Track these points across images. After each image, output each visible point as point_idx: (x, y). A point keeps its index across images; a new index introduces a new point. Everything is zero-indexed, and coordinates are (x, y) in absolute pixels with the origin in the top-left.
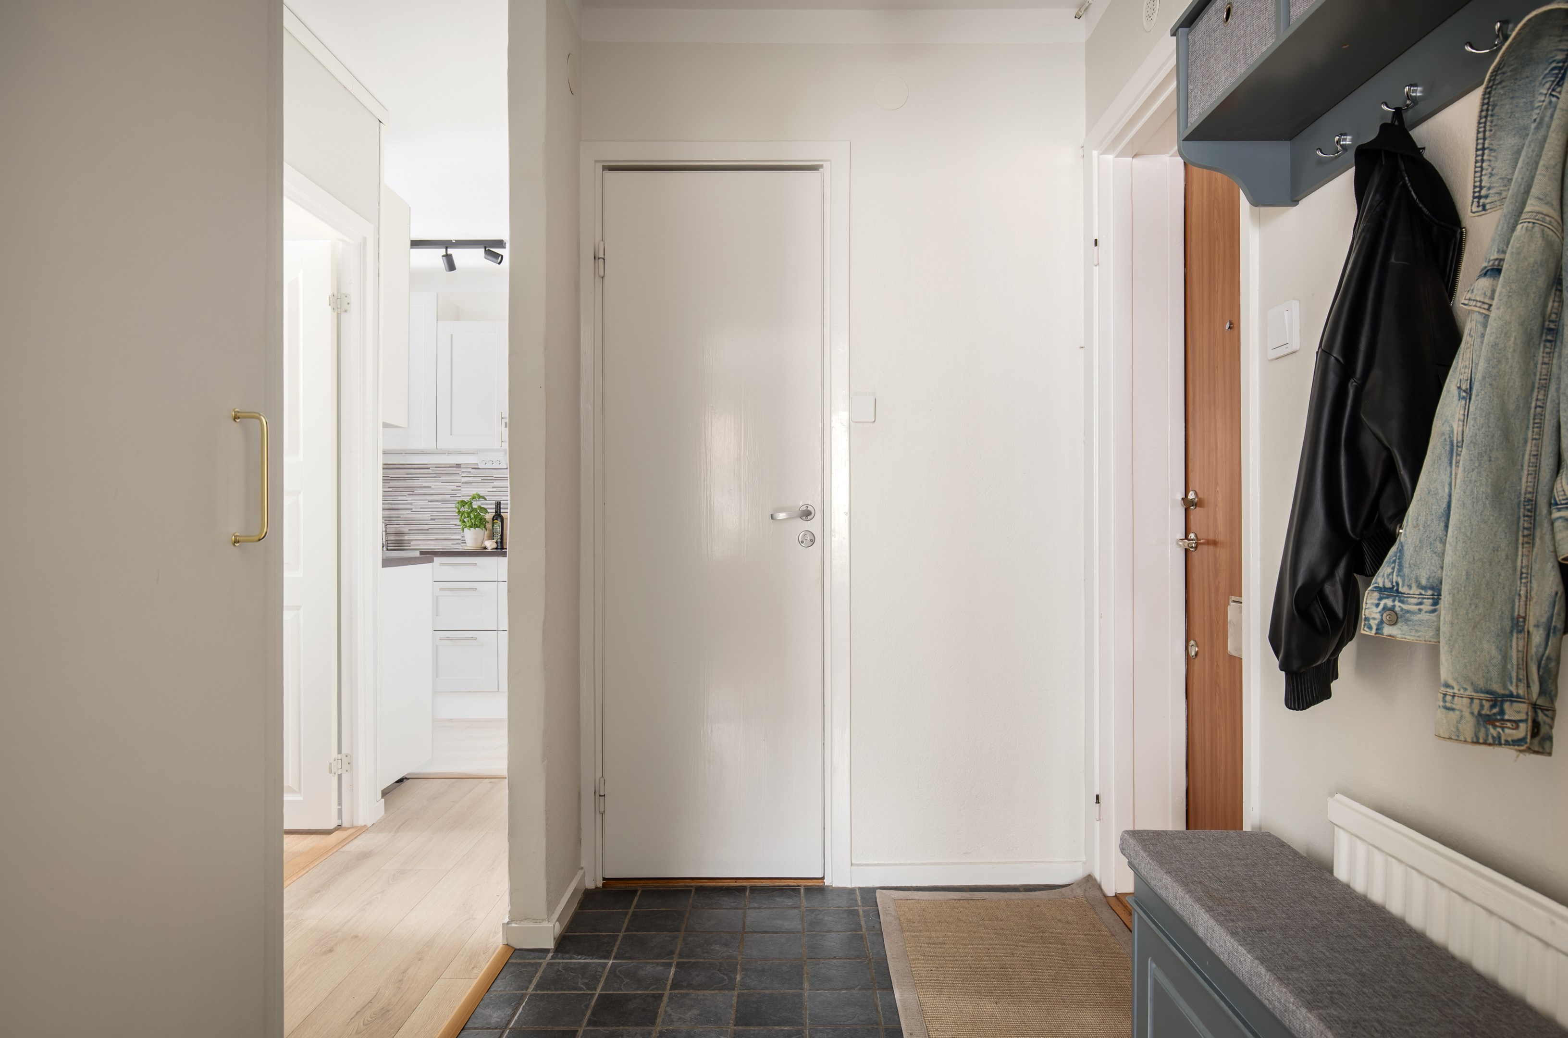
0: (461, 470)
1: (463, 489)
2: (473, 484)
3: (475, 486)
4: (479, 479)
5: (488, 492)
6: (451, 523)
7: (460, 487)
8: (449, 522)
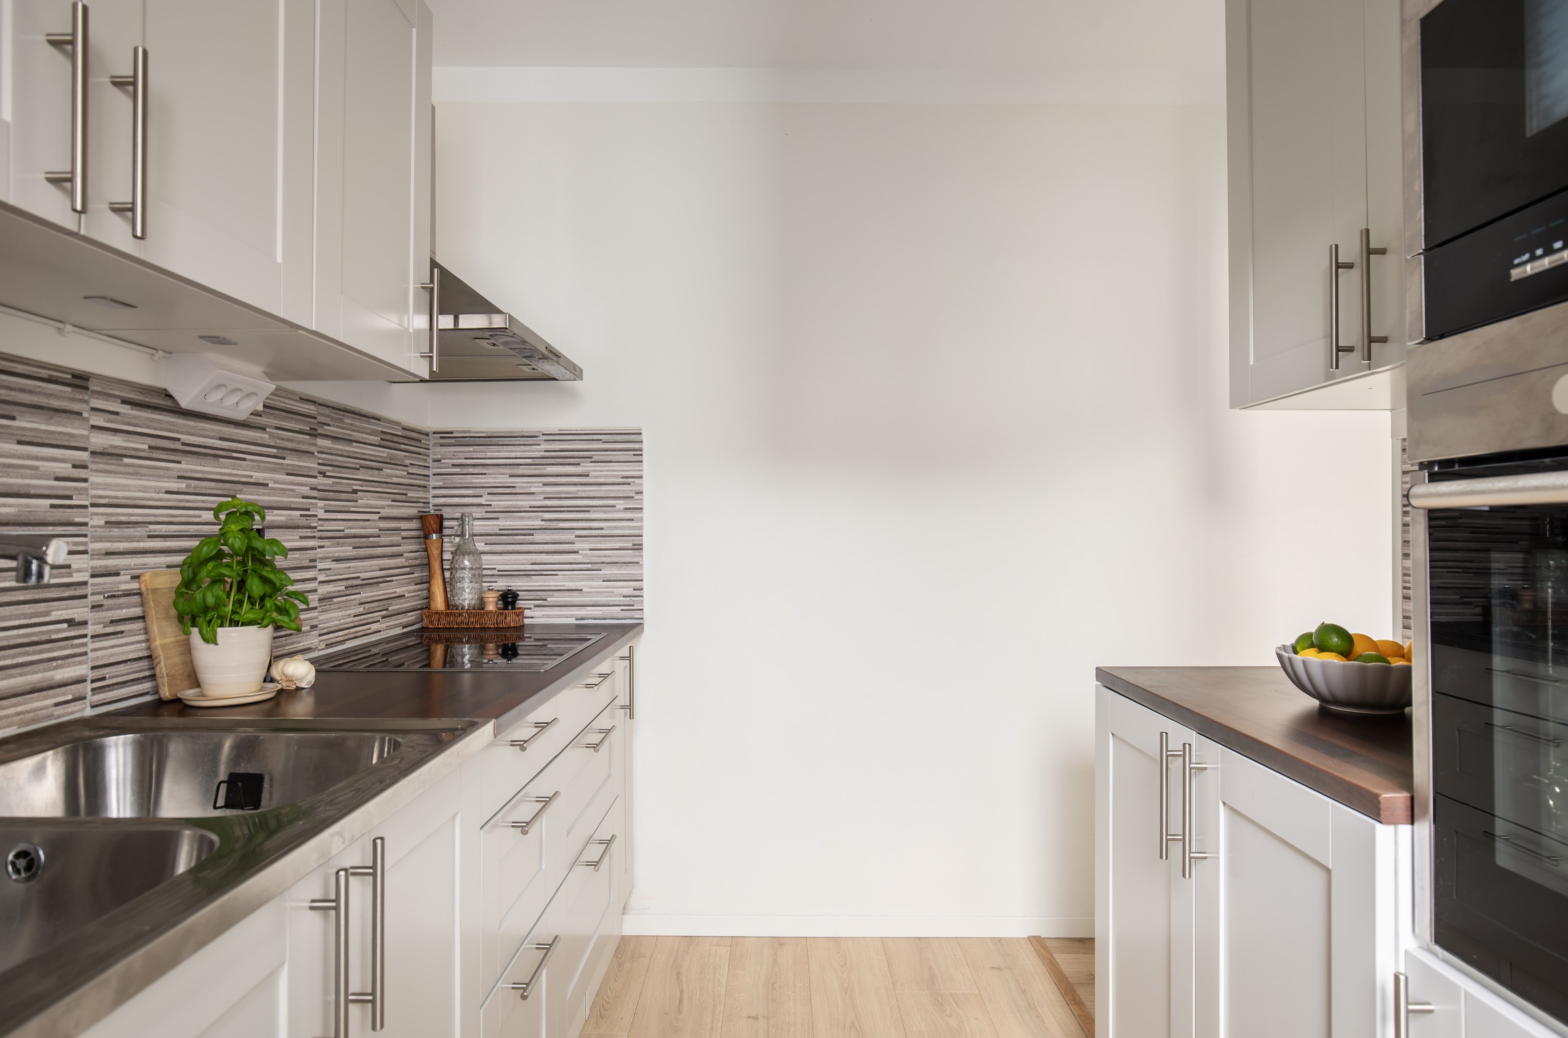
0: (86, 402)
1: (94, 479)
2: (126, 460)
3: (131, 470)
4: (142, 445)
5: (167, 492)
6: (55, 615)
7: (85, 467)
8: (47, 614)
